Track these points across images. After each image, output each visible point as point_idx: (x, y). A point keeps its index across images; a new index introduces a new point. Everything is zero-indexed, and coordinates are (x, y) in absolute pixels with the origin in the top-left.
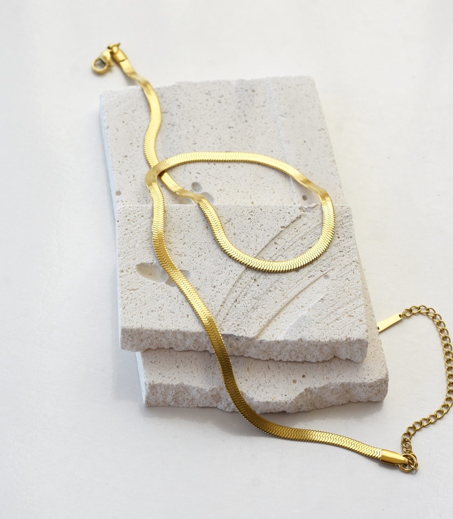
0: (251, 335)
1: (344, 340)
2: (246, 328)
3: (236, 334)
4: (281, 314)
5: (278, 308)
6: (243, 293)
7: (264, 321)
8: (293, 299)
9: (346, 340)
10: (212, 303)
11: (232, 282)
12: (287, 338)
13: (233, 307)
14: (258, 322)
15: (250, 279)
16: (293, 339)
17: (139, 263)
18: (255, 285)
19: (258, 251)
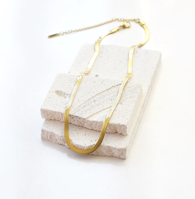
0: (84, 117)
1: (118, 124)
2: (84, 115)
3: (79, 116)
4: (99, 113)
5: (99, 110)
6: (88, 104)
7: (91, 114)
8: (106, 109)
9: (119, 124)
10: (76, 106)
11: (86, 100)
12: (97, 120)
13: (83, 108)
14: (89, 114)
15: (93, 100)
16: (99, 121)
17: (56, 90)
18: (94, 103)
19: (100, 92)
